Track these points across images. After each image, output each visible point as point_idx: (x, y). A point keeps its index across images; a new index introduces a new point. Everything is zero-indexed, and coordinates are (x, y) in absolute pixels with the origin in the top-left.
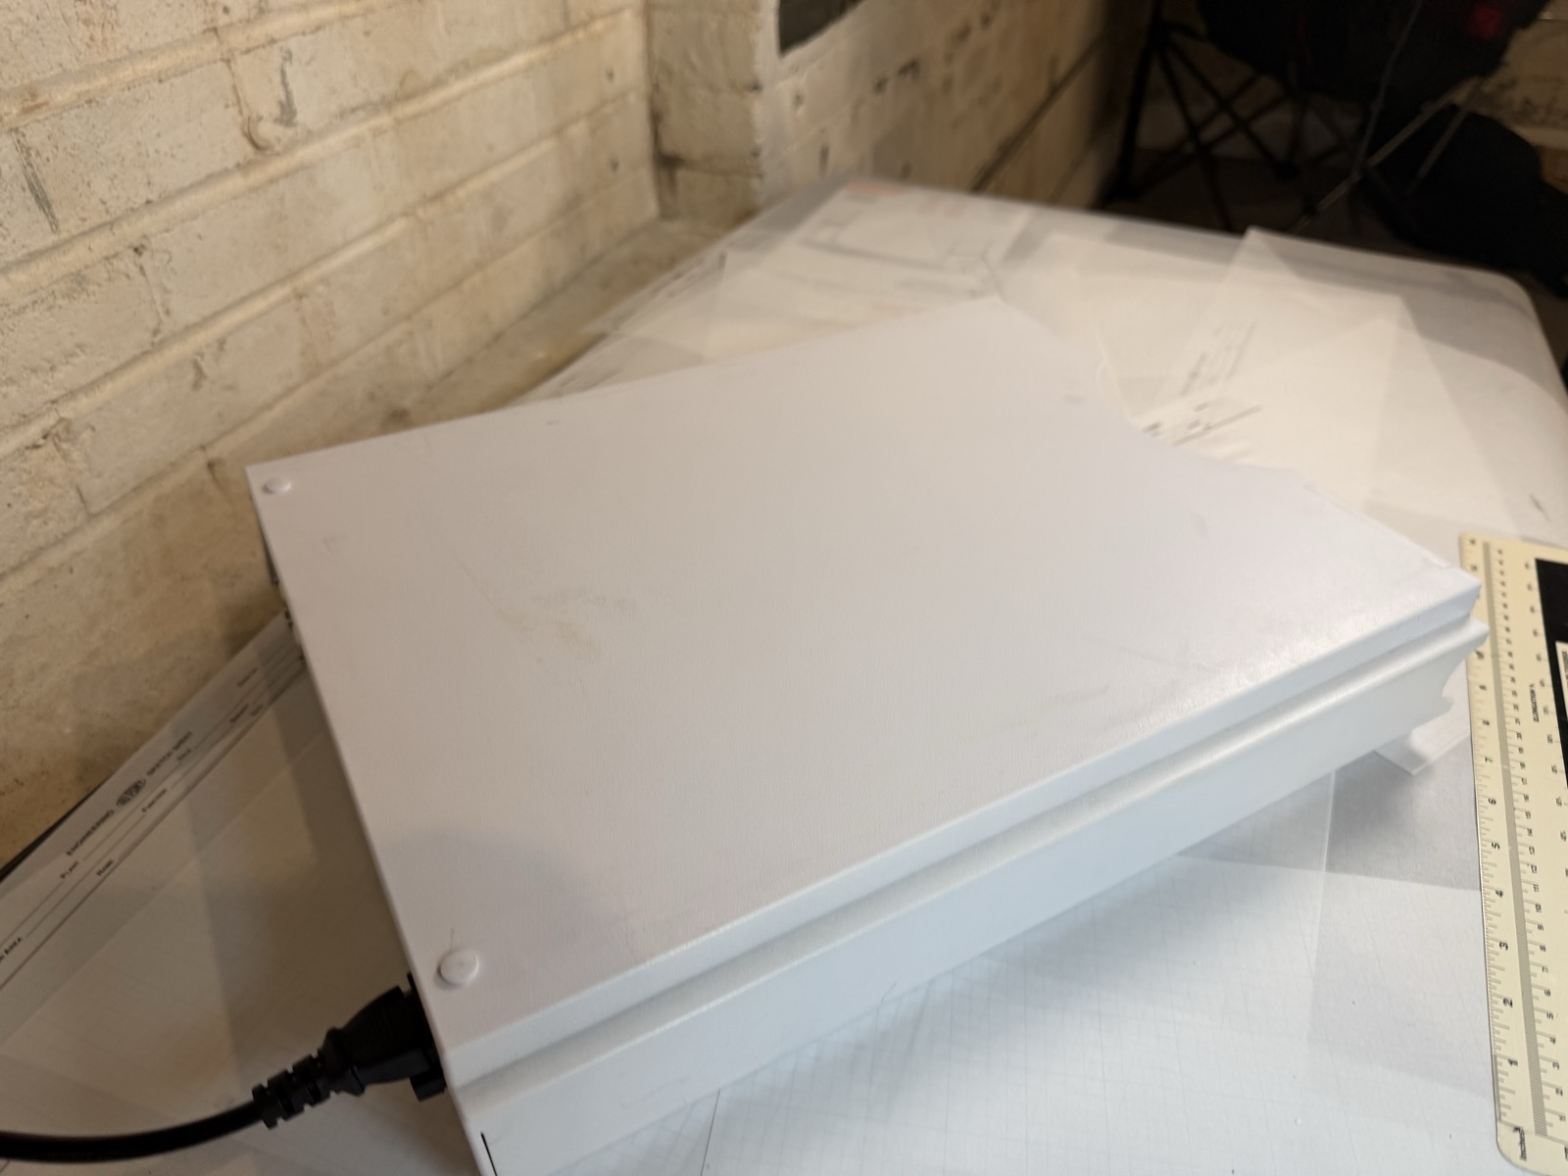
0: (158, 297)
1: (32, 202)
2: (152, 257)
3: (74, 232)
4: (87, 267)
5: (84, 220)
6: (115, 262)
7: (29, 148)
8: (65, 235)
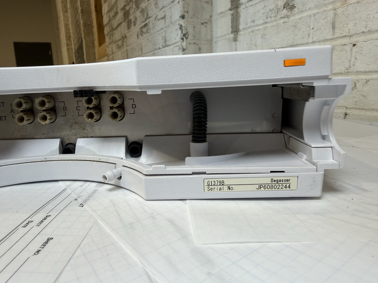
0: (353, 59)
1: (331, 27)
2: (357, 48)
3: (337, 36)
4: (336, 46)
5: (341, 33)
6: (345, 46)
7: (336, 14)
8: (335, 37)
